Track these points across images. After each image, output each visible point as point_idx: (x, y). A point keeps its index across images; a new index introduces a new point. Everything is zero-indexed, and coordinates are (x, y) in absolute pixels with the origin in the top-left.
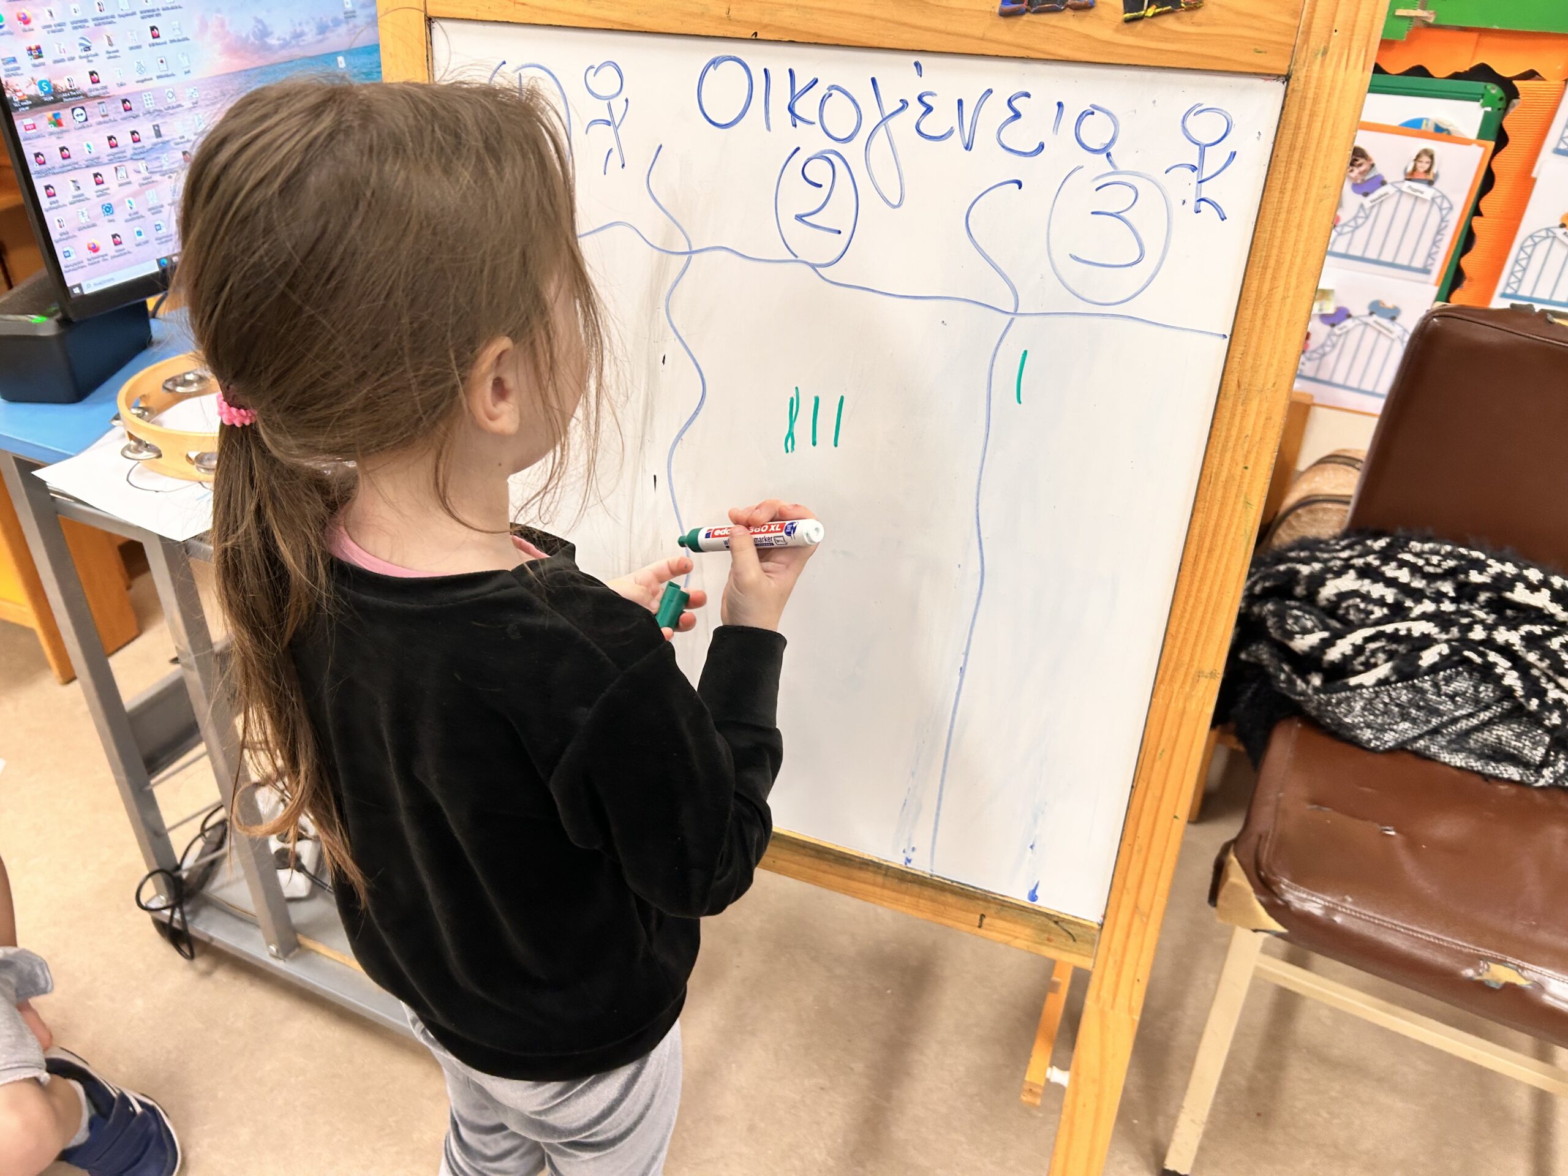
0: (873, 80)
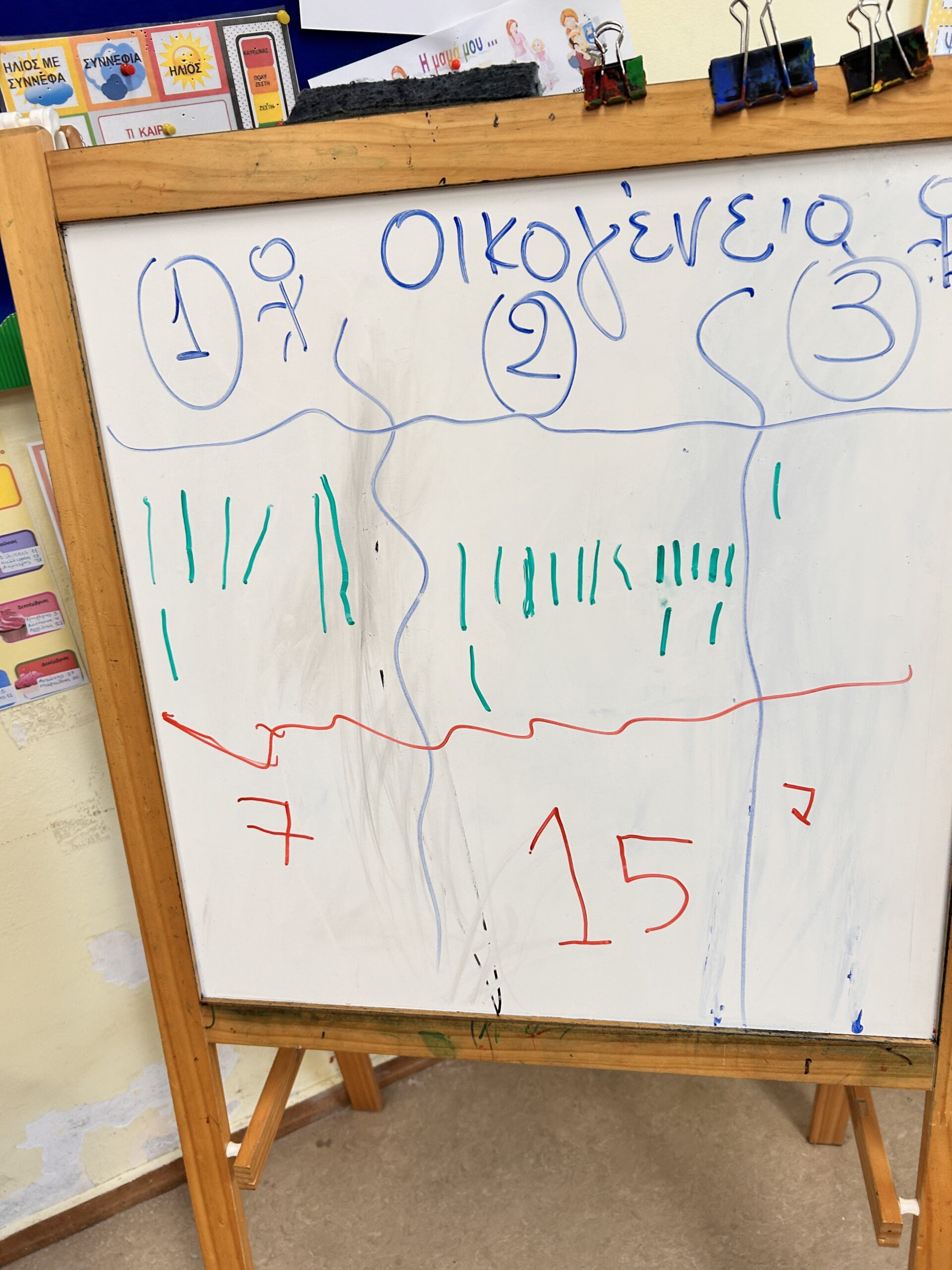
0: (578, 210)
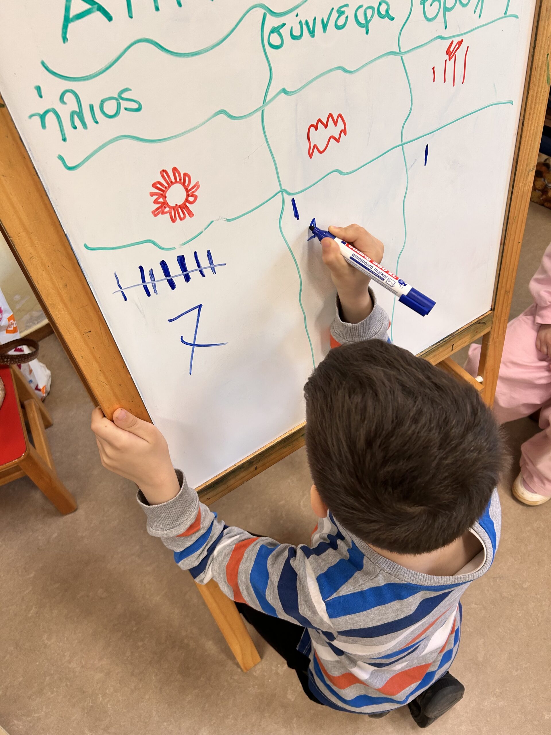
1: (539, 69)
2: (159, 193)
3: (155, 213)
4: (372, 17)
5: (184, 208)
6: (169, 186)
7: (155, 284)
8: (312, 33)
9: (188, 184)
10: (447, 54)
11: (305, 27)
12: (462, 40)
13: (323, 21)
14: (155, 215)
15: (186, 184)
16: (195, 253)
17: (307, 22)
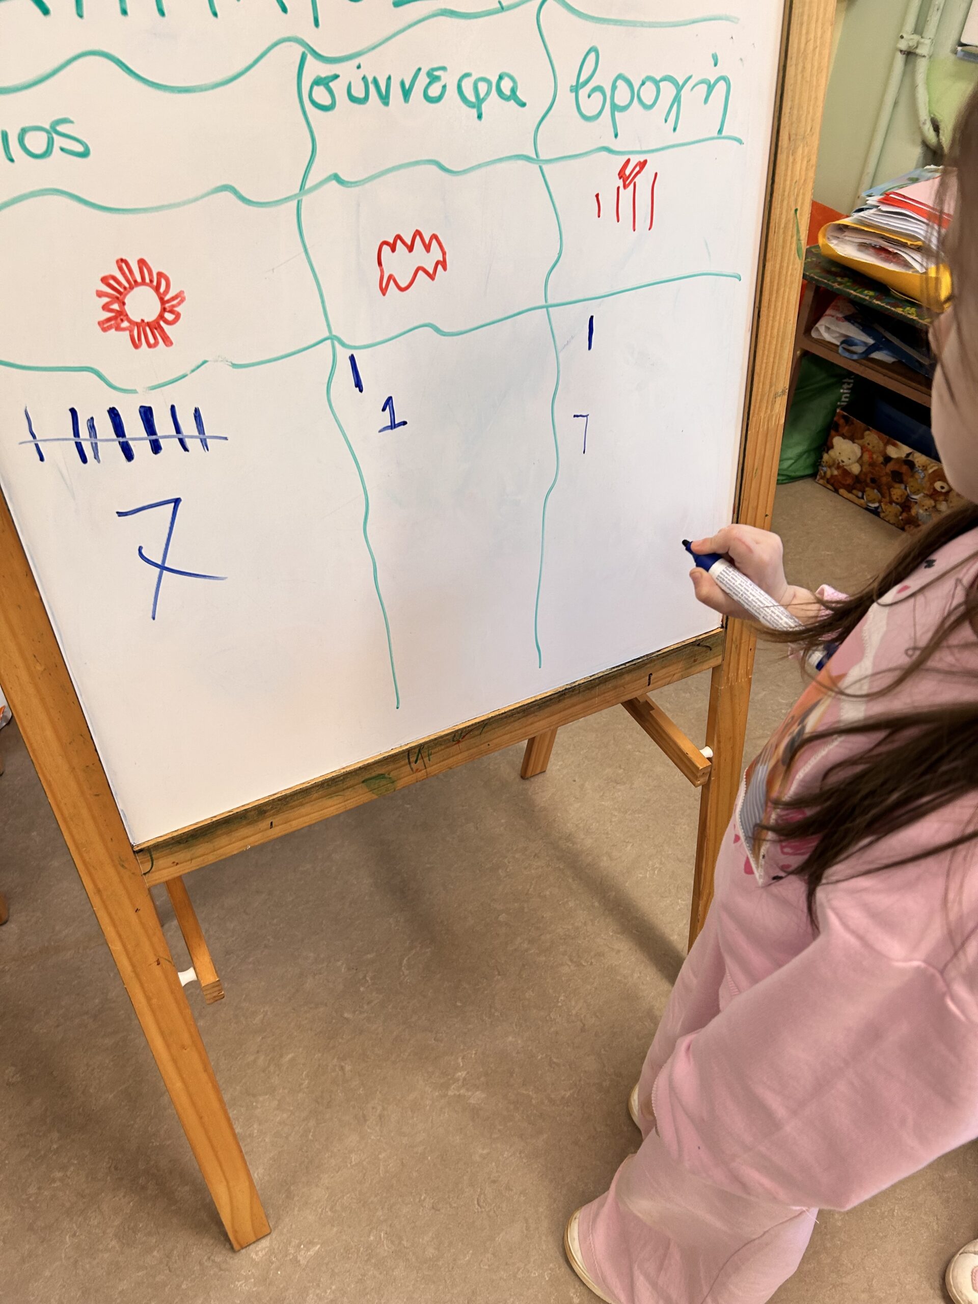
1: (781, 231)
2: (113, 295)
3: (104, 326)
4: (488, 93)
5: (156, 329)
6: (131, 288)
7: (96, 444)
8: (385, 99)
9: (164, 291)
10: (620, 178)
11: (372, 88)
12: (645, 162)
13: (402, 84)
14: (105, 330)
15: (162, 289)
16: (173, 407)
17: (375, 81)
